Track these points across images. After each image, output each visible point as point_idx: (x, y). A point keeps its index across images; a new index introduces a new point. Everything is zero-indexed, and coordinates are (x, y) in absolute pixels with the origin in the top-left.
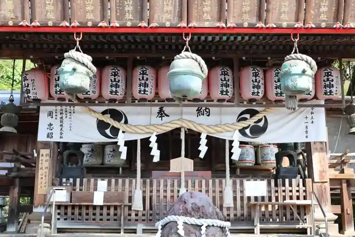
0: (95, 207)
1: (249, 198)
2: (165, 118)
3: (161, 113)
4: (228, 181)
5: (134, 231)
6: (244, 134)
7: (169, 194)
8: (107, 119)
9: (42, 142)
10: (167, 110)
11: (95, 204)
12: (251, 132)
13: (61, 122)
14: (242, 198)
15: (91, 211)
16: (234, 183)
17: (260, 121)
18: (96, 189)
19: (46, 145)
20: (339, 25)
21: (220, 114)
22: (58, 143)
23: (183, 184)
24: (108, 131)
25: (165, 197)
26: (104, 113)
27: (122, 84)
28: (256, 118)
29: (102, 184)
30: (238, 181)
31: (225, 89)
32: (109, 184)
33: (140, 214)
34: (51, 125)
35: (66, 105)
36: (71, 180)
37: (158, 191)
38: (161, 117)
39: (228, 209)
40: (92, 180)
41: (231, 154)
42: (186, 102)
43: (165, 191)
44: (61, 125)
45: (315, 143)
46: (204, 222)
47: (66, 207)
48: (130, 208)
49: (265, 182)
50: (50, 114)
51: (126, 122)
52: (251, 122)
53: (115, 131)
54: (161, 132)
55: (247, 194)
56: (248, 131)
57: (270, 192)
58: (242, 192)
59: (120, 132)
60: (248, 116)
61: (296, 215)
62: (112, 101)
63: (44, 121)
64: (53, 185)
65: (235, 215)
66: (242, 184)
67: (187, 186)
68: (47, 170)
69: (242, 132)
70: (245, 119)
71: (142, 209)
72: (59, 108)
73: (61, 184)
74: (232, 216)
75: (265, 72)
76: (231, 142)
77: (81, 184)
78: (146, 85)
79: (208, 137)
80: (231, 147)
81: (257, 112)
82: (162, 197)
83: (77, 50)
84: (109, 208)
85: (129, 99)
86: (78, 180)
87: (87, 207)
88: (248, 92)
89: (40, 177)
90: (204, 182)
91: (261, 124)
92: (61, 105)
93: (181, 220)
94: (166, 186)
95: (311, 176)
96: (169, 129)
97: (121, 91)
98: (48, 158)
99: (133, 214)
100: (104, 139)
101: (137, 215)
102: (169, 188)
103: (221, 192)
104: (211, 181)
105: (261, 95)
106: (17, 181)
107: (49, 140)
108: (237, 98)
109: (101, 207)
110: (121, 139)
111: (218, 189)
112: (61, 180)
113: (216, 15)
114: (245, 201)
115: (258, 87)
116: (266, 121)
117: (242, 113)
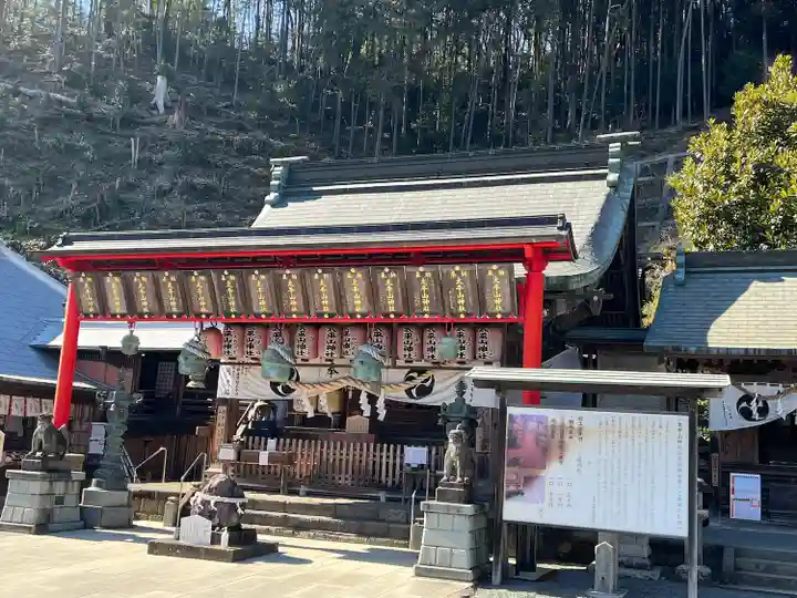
0: (259, 467)
1: (409, 465)
2: (334, 376)
3: (331, 371)
6: (411, 396)
9: (220, 399)
11: (259, 463)
12: (417, 393)
14: (401, 465)
17: (427, 380)
18: (264, 448)
19: (224, 401)
22: (233, 400)
24: (280, 388)
29: (272, 443)
30: (399, 447)
32: (278, 443)
34: (228, 382)
37: (322, 452)
38: (332, 374)
40: (264, 439)
43: (328, 453)
44: (237, 382)
49: (426, 449)
50: (228, 372)
51: (298, 380)
55: (407, 460)
56: (414, 391)
57: (429, 461)
58: (402, 458)
60: (415, 375)
63: (223, 377)
65: (394, 482)
66: (402, 451)
68: (223, 427)
69: (408, 392)
70: (412, 378)
74: (390, 483)
77: (253, 442)
78: (303, 347)
81: (425, 370)
82: (324, 458)
84: (270, 468)
87: (253, 466)
89: (217, 433)
90: (365, 445)
91: (427, 384)
98: (225, 415)
100: (276, 396)
104: (371, 445)
107: (225, 396)
109: (265, 467)
114: (405, 468)
115: (410, 349)
116: (433, 381)
117: (409, 372)
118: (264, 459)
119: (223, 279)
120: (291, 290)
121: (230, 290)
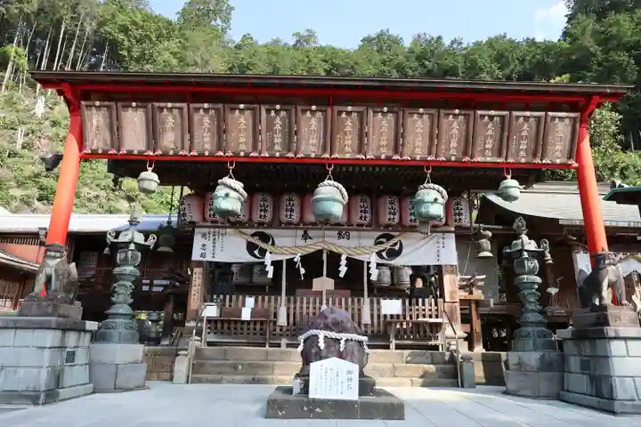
0: (243, 322)
1: (385, 316)
2: (308, 241)
3: (306, 236)
4: (366, 300)
5: (279, 345)
6: (381, 257)
7: (311, 310)
8: (256, 240)
9: (195, 261)
10: (311, 233)
11: (243, 319)
12: (387, 255)
13: (214, 243)
14: (379, 316)
15: (239, 325)
16: (372, 302)
17: (396, 244)
18: (244, 305)
19: (199, 264)
20: (467, 159)
21: (360, 237)
22: (211, 262)
23: (324, 302)
25: (308, 314)
26: (253, 235)
27: (270, 209)
28: (391, 242)
29: (250, 301)
30: (375, 300)
31: (364, 215)
32: (256, 301)
33: (284, 329)
34: (204, 245)
35: (219, 227)
36: (221, 297)
37: (301, 308)
38: (306, 239)
39: (366, 325)
40: (241, 297)
41: (369, 275)
42: (328, 226)
43: (308, 308)
44: (214, 246)
45: (446, 266)
46: (344, 336)
47: (216, 321)
48: (275, 323)
49: (400, 301)
50: (204, 235)
51: (273, 244)
52: (387, 246)
53: (263, 252)
54: (305, 253)
55: (383, 312)
56: (384, 254)
57: (404, 310)
58: (379, 310)
59: (268, 253)
60: (384, 240)
61: (428, 333)
62: (261, 224)
63: (198, 241)
64: (205, 301)
65: (372, 332)
66: (379, 303)
67: (327, 304)
68: (200, 287)
69: (379, 254)
70: (382, 243)
71: (286, 324)
72: (212, 230)
73: (212, 301)
74: (369, 332)
75: (400, 202)
76: (369, 263)
77: (231, 301)
78: (292, 211)
79: (348, 259)
80: (369, 269)
81: (393, 237)
82: (305, 313)
83: (230, 177)
84: (255, 323)
85: (277, 223)
86: (228, 296)
87: (236, 322)
88: (385, 218)
89: (193, 293)
90: (343, 300)
91: (397, 248)
92: (215, 227)
93: (322, 334)
94: (308, 303)
95: (442, 296)
96: (312, 250)
97: (269, 215)
98: (201, 276)
99: (278, 329)
100: (252, 259)
101: (281, 330)
102: (311, 306)
103: (359, 310)
104: (350, 300)
105: (397, 220)
106: (172, 297)
107: (201, 259)
108: (375, 224)
109: (248, 322)
110: (268, 259)
111: (356, 306)
112: (212, 297)
113: (356, 148)
114: (382, 319)
115: (394, 214)
116: (401, 245)
117: (379, 238)
118: (246, 315)
119: (273, 113)
120: (348, 129)
121: (278, 127)
